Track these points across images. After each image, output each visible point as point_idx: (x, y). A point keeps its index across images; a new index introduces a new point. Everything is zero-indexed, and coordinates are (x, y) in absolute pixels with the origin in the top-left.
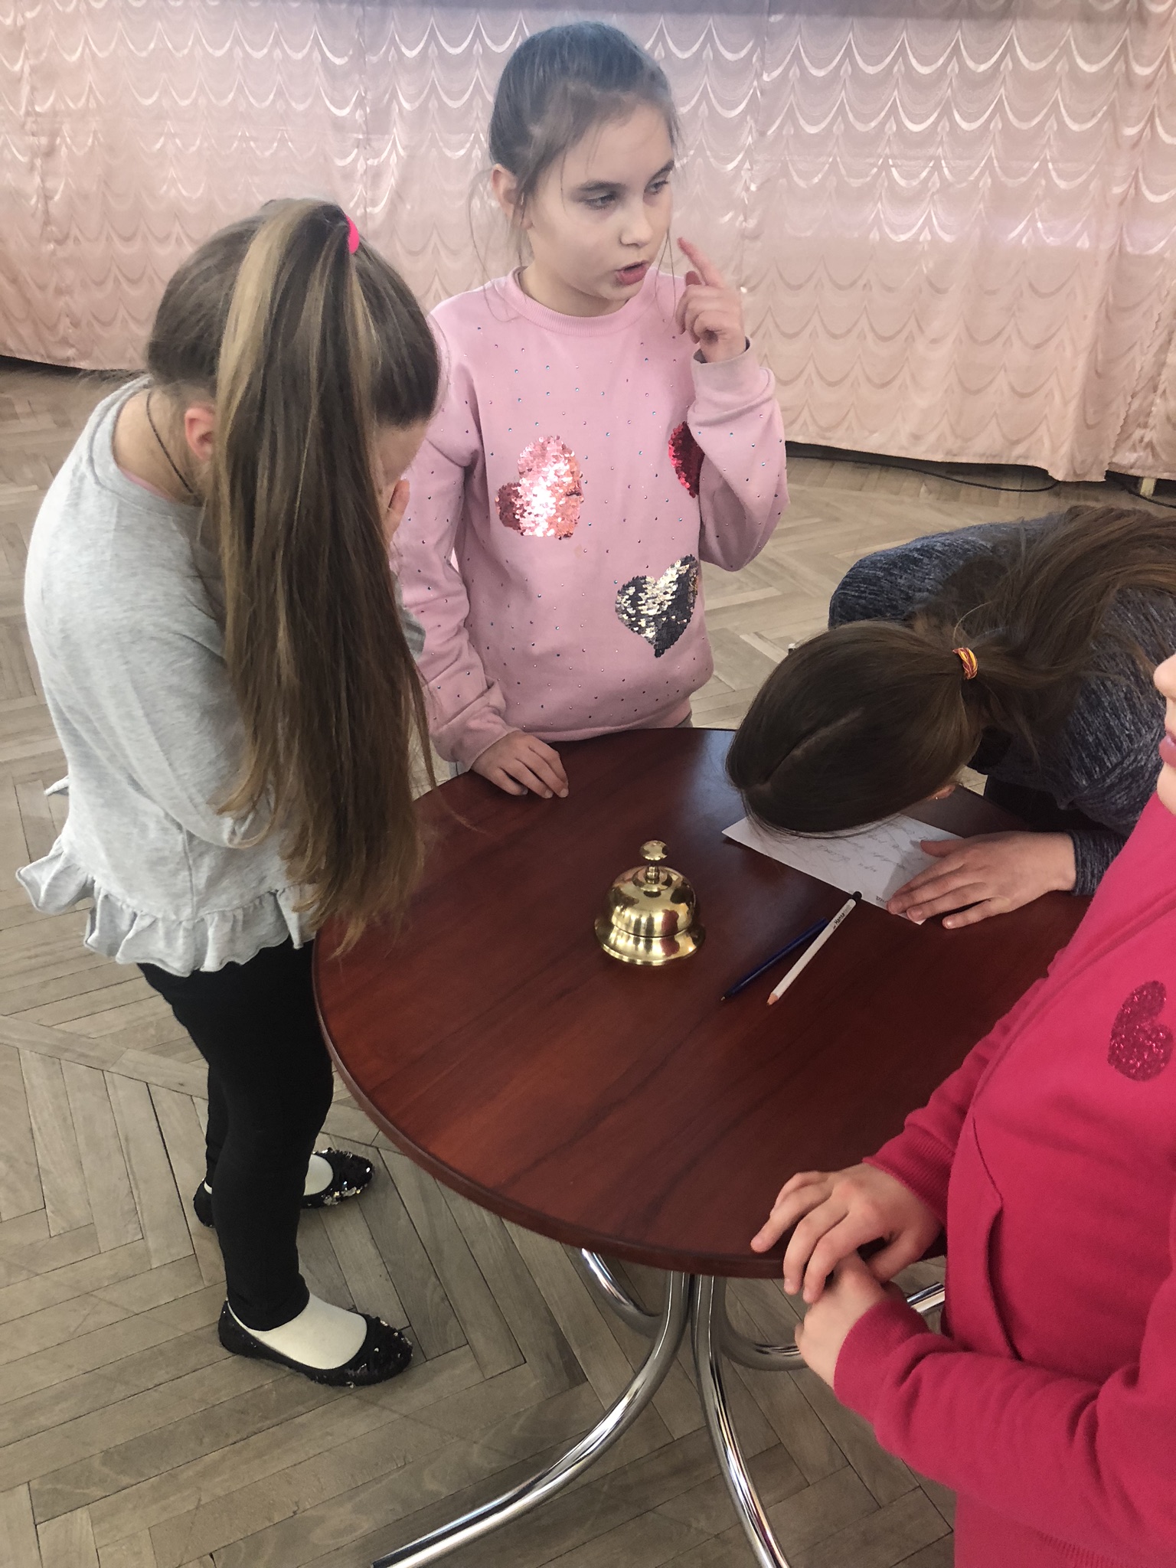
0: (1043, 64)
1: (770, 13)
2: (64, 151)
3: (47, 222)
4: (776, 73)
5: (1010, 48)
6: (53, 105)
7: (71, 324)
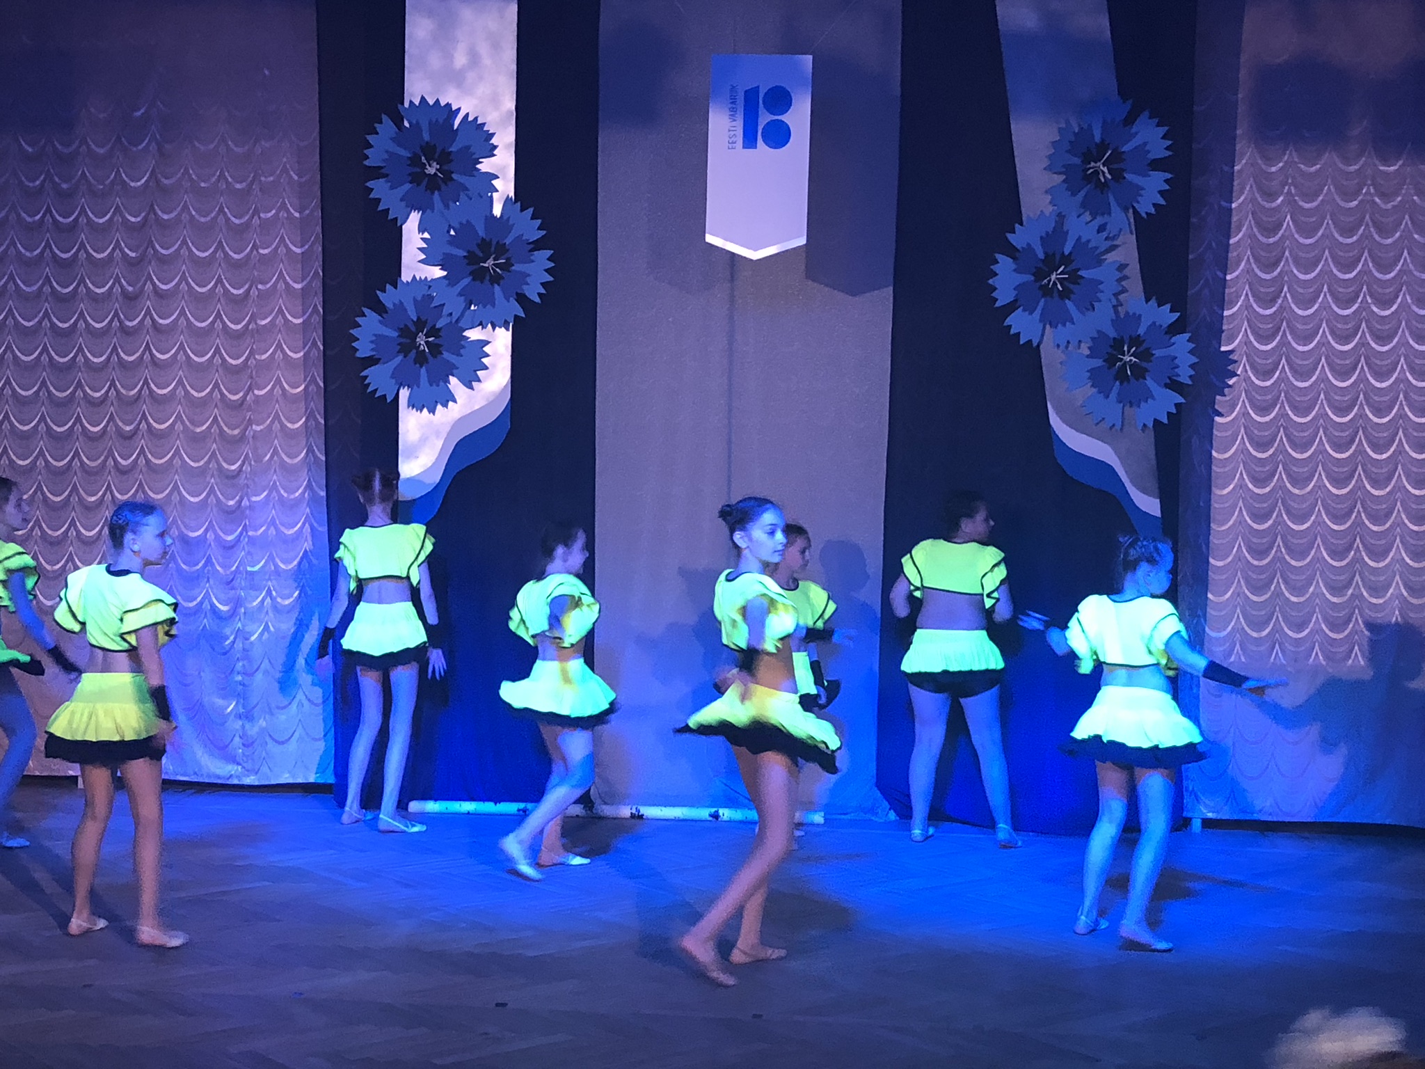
7: (244, 745)
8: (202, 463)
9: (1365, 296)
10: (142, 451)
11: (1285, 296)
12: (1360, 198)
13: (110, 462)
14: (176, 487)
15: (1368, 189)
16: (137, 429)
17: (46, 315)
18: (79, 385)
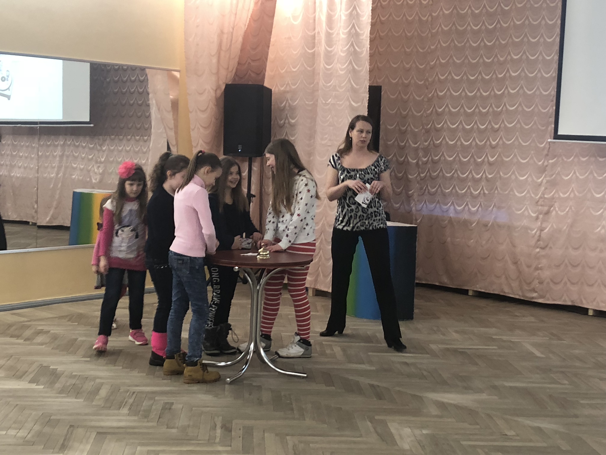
2: (554, 213)
3: (538, 240)
6: (553, 195)
7: (539, 283)
8: (527, 144)
10: (501, 138)
13: (488, 142)
14: (515, 155)
16: (500, 126)
17: (465, 73)
18: (477, 106)
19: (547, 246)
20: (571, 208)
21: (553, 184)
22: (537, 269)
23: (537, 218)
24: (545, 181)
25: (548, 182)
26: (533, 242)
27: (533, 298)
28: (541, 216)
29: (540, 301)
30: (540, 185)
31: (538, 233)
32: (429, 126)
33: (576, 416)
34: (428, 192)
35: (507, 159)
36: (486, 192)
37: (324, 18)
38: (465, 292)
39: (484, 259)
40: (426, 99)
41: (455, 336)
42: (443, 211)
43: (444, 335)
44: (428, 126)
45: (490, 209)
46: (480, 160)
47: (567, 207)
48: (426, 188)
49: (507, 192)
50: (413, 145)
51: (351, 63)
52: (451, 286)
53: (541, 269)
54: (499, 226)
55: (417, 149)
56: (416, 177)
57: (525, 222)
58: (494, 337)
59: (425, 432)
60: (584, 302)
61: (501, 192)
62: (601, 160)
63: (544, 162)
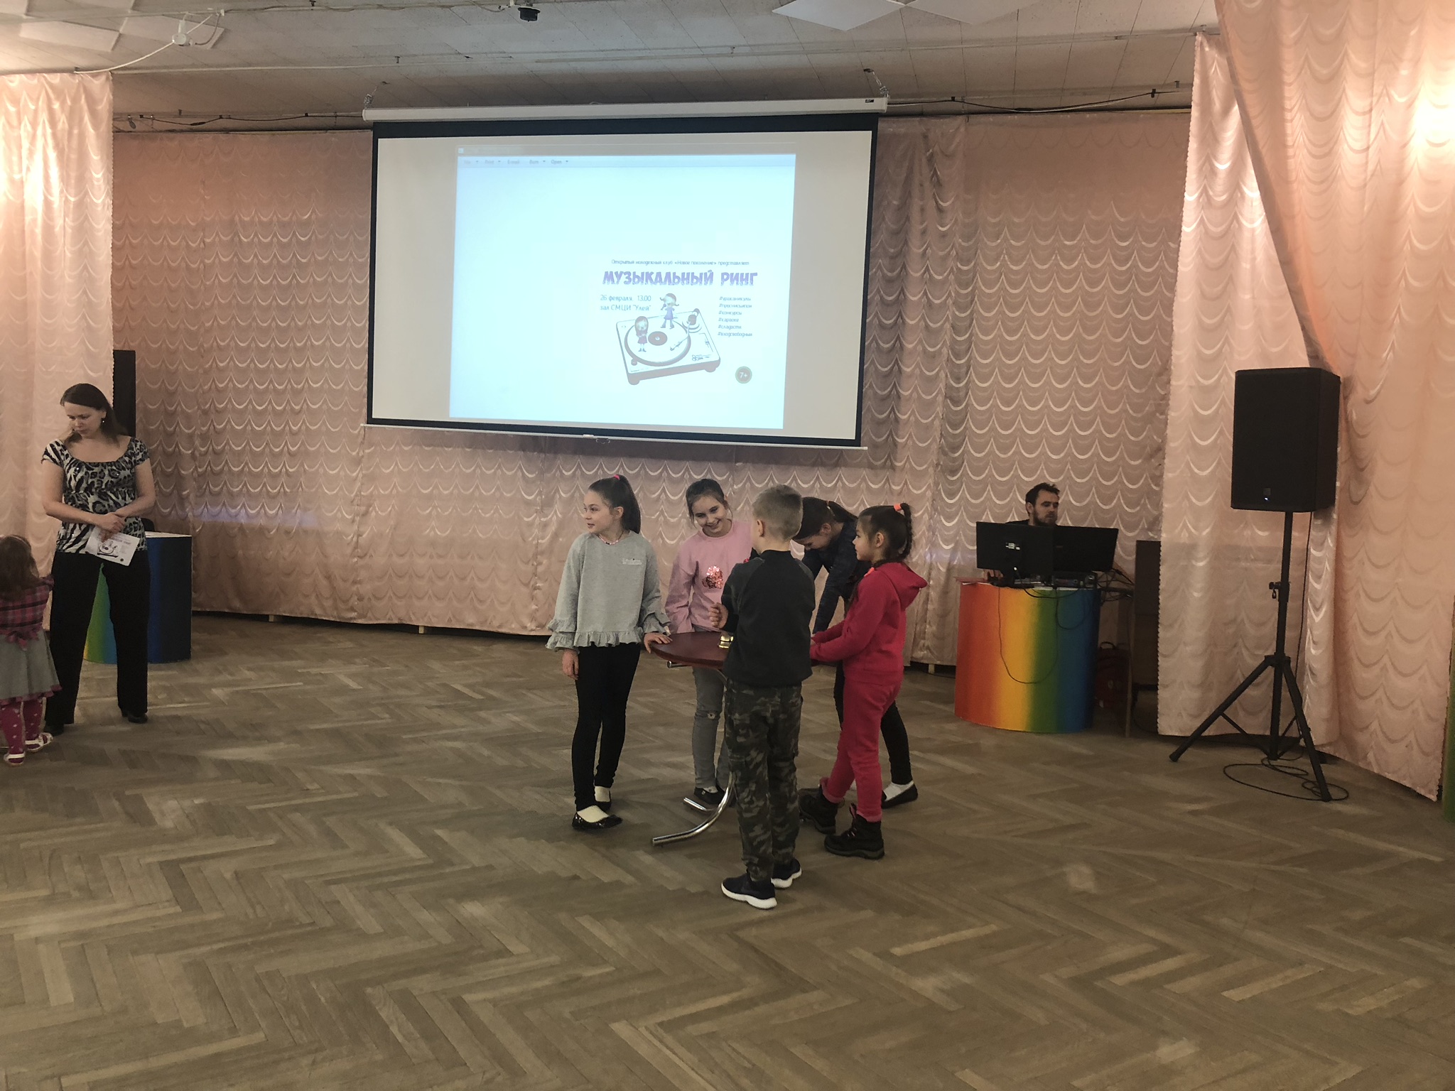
0: (855, 484)
1: (736, 462)
2: (373, 514)
3: (356, 548)
4: (740, 486)
5: (840, 478)
6: (372, 492)
7: (358, 599)
8: (337, 429)
9: (1051, 327)
10: (304, 422)
11: (999, 328)
12: (1051, 262)
13: (287, 428)
14: (323, 444)
15: (1056, 256)
16: (302, 408)
17: (253, 339)
18: (271, 381)
19: (366, 555)
20: (393, 507)
21: (370, 478)
22: (355, 582)
23: (353, 521)
24: (360, 475)
25: (364, 476)
26: (349, 551)
27: (351, 618)
28: (358, 519)
29: (360, 621)
30: (355, 479)
31: (355, 539)
32: (208, 405)
33: (396, 755)
34: (211, 493)
35: (313, 449)
36: (288, 490)
37: (38, 254)
38: (264, 618)
39: (288, 575)
40: (201, 371)
41: (248, 674)
42: (231, 516)
43: (231, 674)
44: (205, 406)
45: (294, 511)
46: (278, 450)
47: (389, 506)
48: (205, 489)
49: (314, 490)
50: (186, 431)
51: (84, 317)
52: (245, 612)
53: (360, 582)
54: (305, 532)
55: (191, 436)
56: (193, 472)
57: (338, 526)
58: (299, 671)
59: (197, 802)
60: (413, 618)
61: (307, 490)
62: (426, 448)
63: (358, 453)
